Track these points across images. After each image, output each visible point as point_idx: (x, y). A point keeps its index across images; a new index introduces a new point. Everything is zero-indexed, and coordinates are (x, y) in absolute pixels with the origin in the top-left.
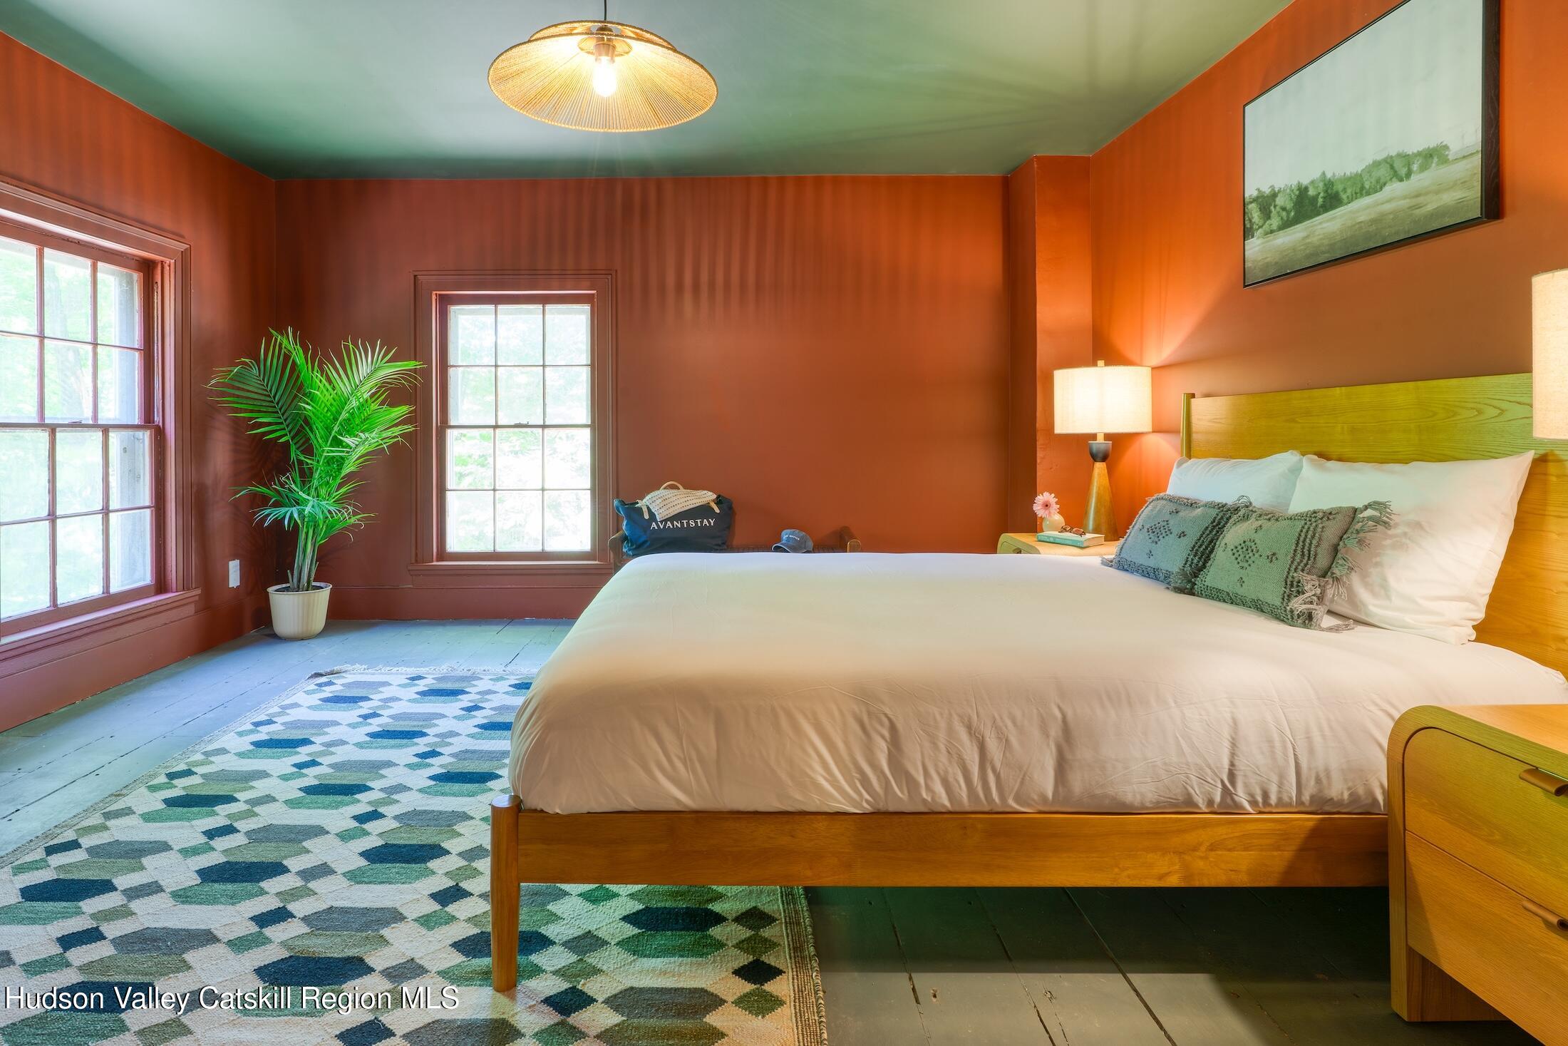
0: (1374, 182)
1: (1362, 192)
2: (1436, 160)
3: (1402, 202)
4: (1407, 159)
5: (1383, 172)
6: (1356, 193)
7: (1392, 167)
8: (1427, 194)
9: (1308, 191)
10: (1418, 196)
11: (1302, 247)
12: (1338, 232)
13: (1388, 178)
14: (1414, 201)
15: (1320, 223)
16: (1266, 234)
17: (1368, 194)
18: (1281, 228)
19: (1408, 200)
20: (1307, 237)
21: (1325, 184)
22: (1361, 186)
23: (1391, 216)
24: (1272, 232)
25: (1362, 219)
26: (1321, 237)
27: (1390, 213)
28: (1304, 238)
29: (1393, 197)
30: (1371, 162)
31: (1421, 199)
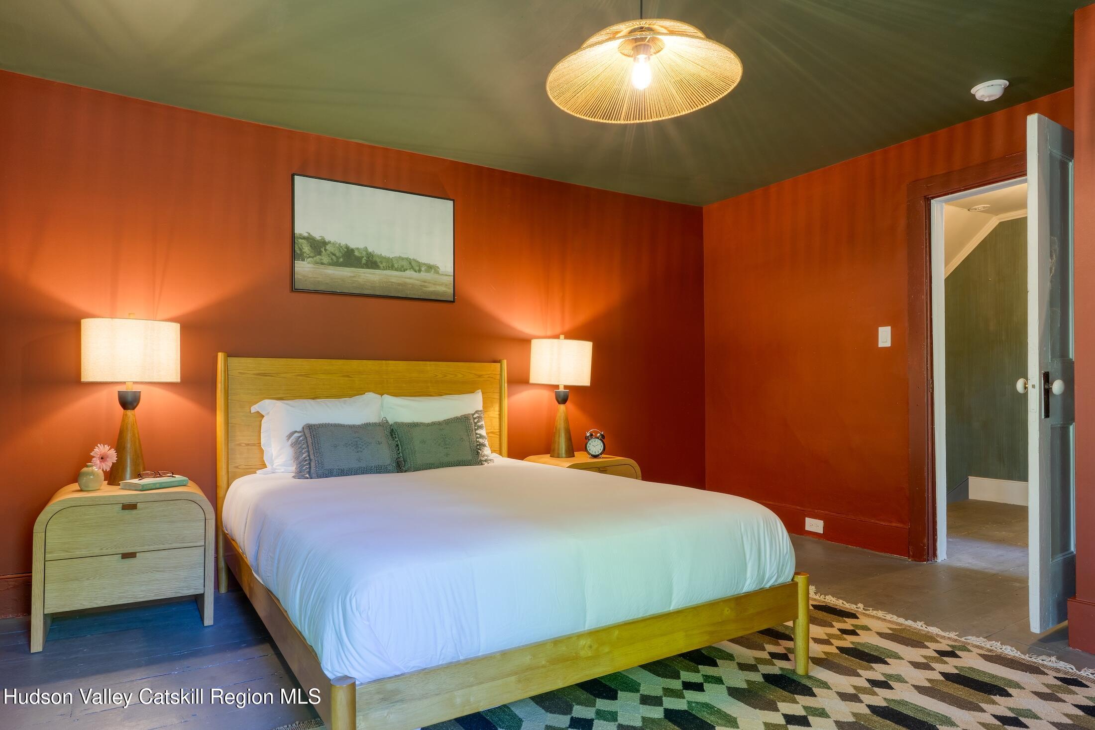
0: (400, 266)
1: (391, 267)
2: (433, 270)
3: (417, 282)
4: (420, 265)
5: (405, 263)
6: (389, 267)
7: (410, 263)
8: (429, 283)
9: (354, 252)
10: (425, 282)
11: (350, 281)
12: (377, 282)
13: (409, 268)
14: (423, 284)
15: (364, 273)
16: (317, 263)
17: (396, 270)
18: (330, 264)
19: (419, 282)
20: (354, 277)
21: (367, 254)
22: (390, 264)
23: (411, 286)
24: (322, 264)
25: (393, 280)
26: (364, 280)
27: (410, 284)
28: (351, 277)
29: (410, 277)
30: (398, 256)
31: (426, 284)
